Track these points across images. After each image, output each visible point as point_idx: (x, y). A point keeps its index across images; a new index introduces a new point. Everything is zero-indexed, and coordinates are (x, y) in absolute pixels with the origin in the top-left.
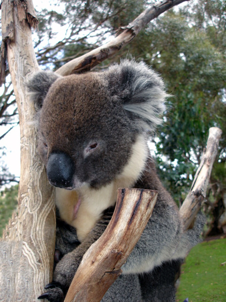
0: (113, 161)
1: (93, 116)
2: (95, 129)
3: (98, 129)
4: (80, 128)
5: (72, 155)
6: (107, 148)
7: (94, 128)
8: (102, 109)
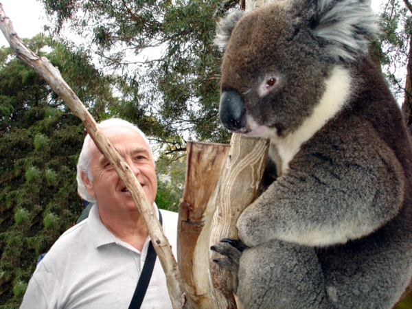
0: (295, 99)
1: (268, 45)
2: (271, 61)
3: (274, 60)
4: (252, 61)
5: (242, 92)
6: (288, 82)
7: (269, 60)
8: (278, 36)
